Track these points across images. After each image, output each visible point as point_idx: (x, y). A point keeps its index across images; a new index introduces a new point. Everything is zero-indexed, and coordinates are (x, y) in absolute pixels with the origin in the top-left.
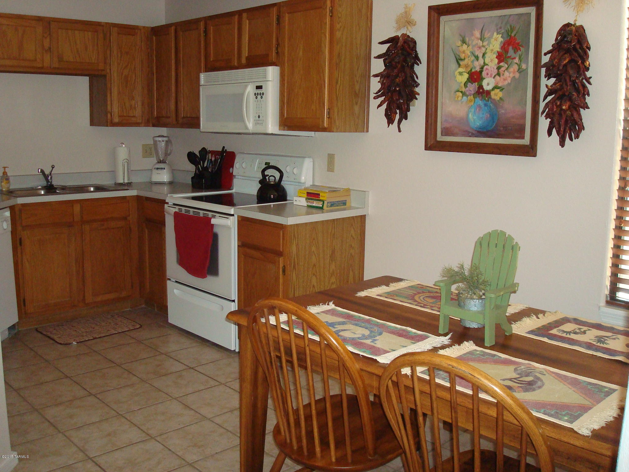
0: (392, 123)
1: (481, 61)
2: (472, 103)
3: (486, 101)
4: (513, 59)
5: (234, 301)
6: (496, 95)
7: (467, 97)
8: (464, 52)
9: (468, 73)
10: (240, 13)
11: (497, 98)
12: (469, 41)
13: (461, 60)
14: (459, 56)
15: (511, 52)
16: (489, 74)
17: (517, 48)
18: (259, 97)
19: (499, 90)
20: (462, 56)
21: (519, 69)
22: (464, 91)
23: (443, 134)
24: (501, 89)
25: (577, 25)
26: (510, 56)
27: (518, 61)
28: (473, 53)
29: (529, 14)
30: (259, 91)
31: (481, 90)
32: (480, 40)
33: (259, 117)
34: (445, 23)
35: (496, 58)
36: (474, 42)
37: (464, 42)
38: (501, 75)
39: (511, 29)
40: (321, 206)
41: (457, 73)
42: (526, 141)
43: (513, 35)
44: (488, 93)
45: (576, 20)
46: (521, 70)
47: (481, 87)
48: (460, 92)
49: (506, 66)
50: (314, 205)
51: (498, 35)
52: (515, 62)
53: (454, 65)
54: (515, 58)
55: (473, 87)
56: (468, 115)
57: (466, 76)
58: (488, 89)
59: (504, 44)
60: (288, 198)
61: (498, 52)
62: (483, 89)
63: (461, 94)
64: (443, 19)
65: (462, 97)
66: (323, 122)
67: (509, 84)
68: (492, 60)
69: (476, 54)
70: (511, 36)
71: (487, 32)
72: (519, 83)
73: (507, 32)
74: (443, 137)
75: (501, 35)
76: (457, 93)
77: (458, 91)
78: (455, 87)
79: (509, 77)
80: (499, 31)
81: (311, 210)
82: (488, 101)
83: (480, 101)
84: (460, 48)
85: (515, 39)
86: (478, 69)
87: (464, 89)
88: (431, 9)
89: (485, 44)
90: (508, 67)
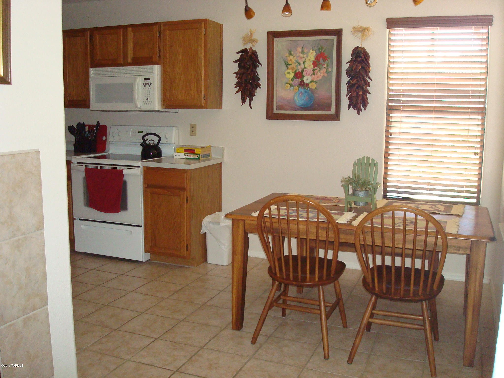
0: (244, 103)
1: (302, 66)
2: (297, 91)
3: (306, 89)
4: (323, 65)
5: (141, 226)
6: (313, 86)
7: (293, 87)
8: (291, 60)
9: (294, 73)
10: (125, 27)
11: (313, 88)
12: (294, 53)
13: (289, 65)
14: (288, 62)
15: (321, 61)
16: (308, 74)
17: (325, 58)
18: (147, 86)
19: (314, 83)
20: (290, 63)
21: (327, 71)
22: (291, 83)
23: (277, 109)
24: (316, 82)
25: (362, 47)
26: (321, 64)
27: (326, 66)
28: (297, 61)
29: (333, 40)
30: (147, 82)
31: (303, 83)
32: (301, 54)
33: (147, 99)
34: (278, 42)
35: (312, 64)
36: (297, 54)
37: (290, 54)
38: (316, 74)
39: (321, 48)
40: (198, 157)
41: (286, 72)
42: (333, 112)
43: (322, 51)
44: (307, 85)
45: (361, 45)
46: (328, 72)
47: (302, 81)
48: (289, 84)
49: (319, 69)
50: (192, 157)
51: (313, 51)
52: (324, 67)
53: (284, 68)
54: (324, 65)
55: (297, 81)
56: (294, 97)
57: (292, 75)
58: (307, 83)
59: (317, 57)
60: (163, 155)
61: (313, 61)
62: (304, 82)
63: (289, 85)
64: (276, 40)
65: (290, 87)
66: (201, 102)
67: (321, 80)
68: (309, 66)
69: (299, 62)
70: (321, 52)
71: (305, 49)
72: (326, 79)
73: (319, 49)
74: (278, 111)
75: (315, 51)
76: (287, 84)
77: (287, 83)
78: (285, 81)
79: (321, 75)
80: (313, 48)
81: (188, 161)
82: (307, 89)
83: (302, 90)
84: (288, 58)
85: (324, 54)
86: (300, 70)
87: (291, 82)
88: (269, 33)
89: (305, 56)
90: (320, 70)
